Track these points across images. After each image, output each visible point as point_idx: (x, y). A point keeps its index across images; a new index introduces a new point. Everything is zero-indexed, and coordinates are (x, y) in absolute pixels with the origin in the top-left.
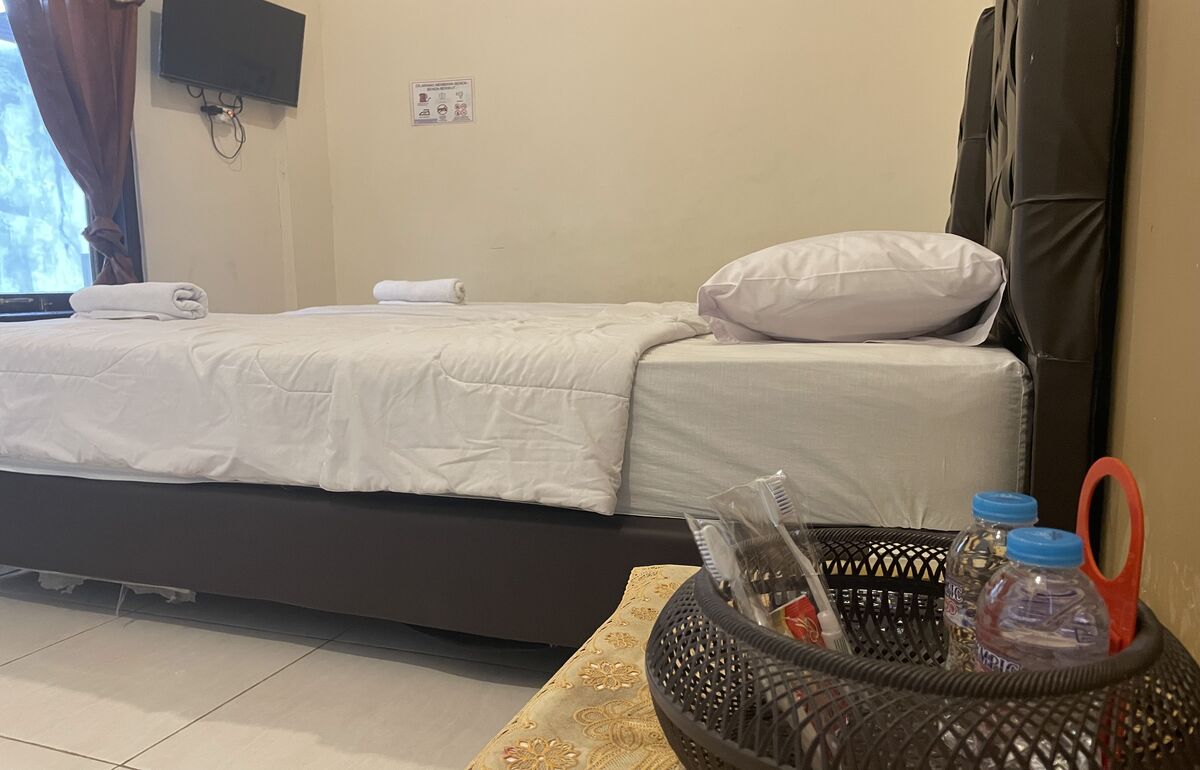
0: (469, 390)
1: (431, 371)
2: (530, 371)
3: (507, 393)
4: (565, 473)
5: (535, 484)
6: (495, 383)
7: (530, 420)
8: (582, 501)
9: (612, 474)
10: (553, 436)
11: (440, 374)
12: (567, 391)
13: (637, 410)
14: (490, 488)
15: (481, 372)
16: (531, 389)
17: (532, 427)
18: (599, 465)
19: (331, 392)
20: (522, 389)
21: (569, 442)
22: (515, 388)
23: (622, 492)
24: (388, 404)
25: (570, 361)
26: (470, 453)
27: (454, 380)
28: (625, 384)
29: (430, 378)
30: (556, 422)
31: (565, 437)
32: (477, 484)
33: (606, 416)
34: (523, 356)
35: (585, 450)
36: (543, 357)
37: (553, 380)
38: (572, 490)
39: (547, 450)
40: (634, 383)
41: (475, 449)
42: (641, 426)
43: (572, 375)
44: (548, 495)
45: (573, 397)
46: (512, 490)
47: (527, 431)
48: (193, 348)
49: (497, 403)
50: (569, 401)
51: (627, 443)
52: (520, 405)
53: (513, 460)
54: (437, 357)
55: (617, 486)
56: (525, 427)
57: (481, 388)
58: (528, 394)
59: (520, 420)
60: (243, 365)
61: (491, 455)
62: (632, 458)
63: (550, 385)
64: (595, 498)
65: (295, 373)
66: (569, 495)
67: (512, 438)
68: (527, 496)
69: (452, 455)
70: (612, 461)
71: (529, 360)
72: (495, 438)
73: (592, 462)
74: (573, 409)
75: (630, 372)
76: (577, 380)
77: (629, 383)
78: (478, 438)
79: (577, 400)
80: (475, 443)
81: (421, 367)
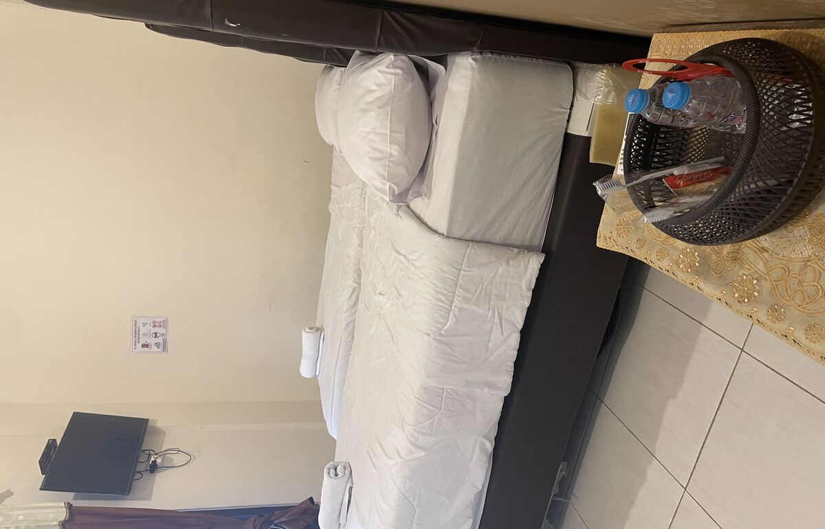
0: (455, 320)
1: (438, 338)
2: (445, 289)
3: (459, 301)
4: (516, 275)
5: (522, 290)
6: (451, 307)
7: (479, 290)
9: (519, 253)
10: (491, 280)
11: (440, 334)
12: (462, 272)
13: (477, 238)
14: (522, 312)
15: (442, 313)
16: (458, 289)
17: (484, 290)
18: (513, 259)
19: (443, 389)
20: (457, 293)
21: (496, 274)
22: (456, 297)
23: (530, 249)
24: (456, 359)
25: (441, 270)
26: (497, 320)
27: (446, 327)
28: (460, 243)
29: (443, 339)
30: (482, 279)
31: (493, 274)
32: (519, 318)
33: (481, 254)
34: (434, 292)
35: (503, 265)
36: (435, 282)
37: (453, 278)
38: (528, 273)
39: (500, 283)
40: (460, 239)
41: (494, 318)
42: (487, 238)
43: (452, 269)
44: (530, 286)
45: (467, 269)
46: (524, 300)
47: (486, 293)
48: (403, 458)
49: (465, 306)
50: (469, 271)
51: (498, 244)
52: (468, 295)
53: (505, 300)
54: (428, 335)
55: (526, 251)
56: (483, 294)
57: (454, 314)
58: (461, 291)
59: (478, 296)
60: (420, 433)
61: (500, 311)
62: (507, 242)
63: (456, 280)
64: (534, 263)
65: (425, 405)
66: (532, 275)
67: (490, 300)
68: (530, 294)
69: (497, 330)
70: (510, 252)
71: (438, 290)
72: (489, 308)
73: (511, 262)
74: (475, 269)
75: (452, 240)
76: (455, 266)
77: (460, 241)
78: (487, 316)
79: (469, 267)
80: (491, 318)
81: (435, 343)
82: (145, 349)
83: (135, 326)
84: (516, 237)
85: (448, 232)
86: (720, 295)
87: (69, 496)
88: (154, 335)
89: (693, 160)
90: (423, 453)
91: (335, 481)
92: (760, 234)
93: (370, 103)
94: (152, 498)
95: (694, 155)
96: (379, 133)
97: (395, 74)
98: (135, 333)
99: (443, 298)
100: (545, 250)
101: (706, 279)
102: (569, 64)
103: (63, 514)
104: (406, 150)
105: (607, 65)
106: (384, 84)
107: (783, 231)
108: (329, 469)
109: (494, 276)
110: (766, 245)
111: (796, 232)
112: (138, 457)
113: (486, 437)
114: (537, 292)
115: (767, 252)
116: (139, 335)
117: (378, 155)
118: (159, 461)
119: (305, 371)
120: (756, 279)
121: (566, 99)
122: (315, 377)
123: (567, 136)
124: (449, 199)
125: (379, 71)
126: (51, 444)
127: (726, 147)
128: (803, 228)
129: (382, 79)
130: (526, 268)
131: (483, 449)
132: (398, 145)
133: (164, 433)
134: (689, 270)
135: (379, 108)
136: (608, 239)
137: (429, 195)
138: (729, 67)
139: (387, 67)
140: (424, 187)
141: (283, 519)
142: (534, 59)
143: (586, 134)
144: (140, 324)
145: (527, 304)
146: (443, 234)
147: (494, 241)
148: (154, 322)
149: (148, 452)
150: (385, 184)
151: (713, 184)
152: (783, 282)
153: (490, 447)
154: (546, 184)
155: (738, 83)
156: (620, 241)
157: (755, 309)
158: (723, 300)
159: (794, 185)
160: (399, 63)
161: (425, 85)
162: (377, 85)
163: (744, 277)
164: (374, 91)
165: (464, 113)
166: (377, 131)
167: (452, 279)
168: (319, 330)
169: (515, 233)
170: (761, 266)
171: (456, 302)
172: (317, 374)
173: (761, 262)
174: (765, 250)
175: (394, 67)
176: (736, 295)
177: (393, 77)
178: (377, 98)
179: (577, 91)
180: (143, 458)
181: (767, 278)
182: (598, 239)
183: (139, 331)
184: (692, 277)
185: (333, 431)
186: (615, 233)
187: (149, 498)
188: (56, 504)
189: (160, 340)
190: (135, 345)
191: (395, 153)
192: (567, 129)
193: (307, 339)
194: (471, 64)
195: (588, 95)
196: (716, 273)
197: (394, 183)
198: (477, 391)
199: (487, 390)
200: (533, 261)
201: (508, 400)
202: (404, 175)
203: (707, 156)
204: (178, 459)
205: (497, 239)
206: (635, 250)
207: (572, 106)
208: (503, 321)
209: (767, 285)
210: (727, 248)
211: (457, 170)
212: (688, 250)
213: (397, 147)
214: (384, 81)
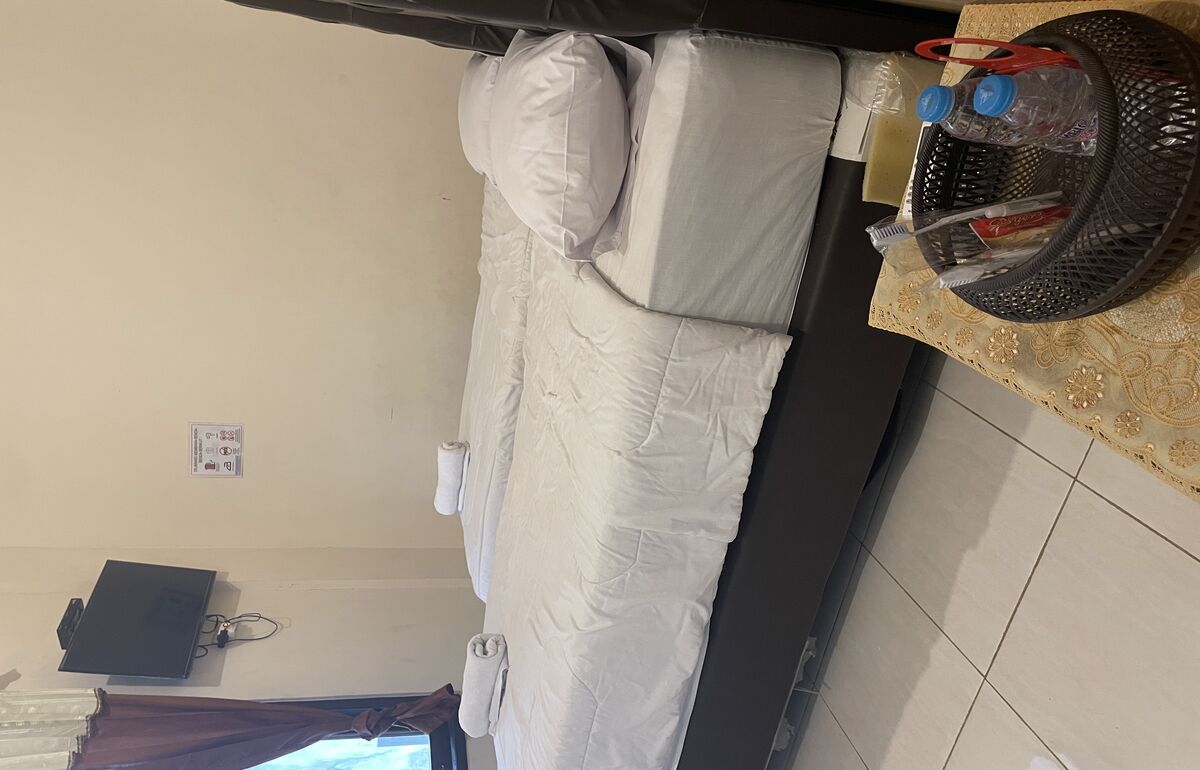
0: (657, 432)
1: (634, 458)
2: (646, 387)
3: (665, 405)
4: (749, 368)
5: (755, 386)
6: (653, 413)
7: (694, 390)
8: (779, 358)
9: (755, 335)
10: (712, 375)
11: (637, 452)
12: (670, 362)
13: (695, 312)
14: (756, 421)
15: (641, 422)
16: (663, 387)
17: (701, 389)
18: (746, 343)
19: (640, 532)
20: (663, 393)
21: (720, 364)
22: (660, 399)
23: (770, 329)
24: (662, 490)
25: (640, 359)
26: (719, 433)
27: (646, 442)
28: (668, 320)
29: (641, 459)
30: (700, 372)
31: (716, 365)
32: (752, 433)
33: (697, 336)
34: (629, 392)
35: (731, 353)
36: (633, 378)
37: (657, 370)
38: (767, 364)
39: (725, 379)
40: (668, 314)
41: (716, 430)
42: (709, 311)
43: (655, 357)
44: (770, 383)
45: (677, 358)
46: (760, 404)
47: (704, 392)
48: (579, 629)
49: (674, 412)
50: (681, 361)
51: (724, 322)
52: (677, 396)
53: (732, 403)
54: (619, 453)
55: (765, 332)
56: (700, 394)
57: (657, 423)
58: (669, 390)
59: (693, 397)
60: (604, 593)
61: (724, 419)
62: (738, 319)
63: (662, 373)
64: (776, 350)
65: (614, 554)
66: (772, 368)
67: (710, 403)
68: (768, 396)
69: (719, 448)
70: (741, 333)
71: (633, 387)
72: (709, 415)
73: (742, 349)
74: (689, 358)
75: (657, 315)
76: (663, 355)
77: (669, 317)
78: (707, 427)
79: (680, 354)
80: (711, 429)
81: (629, 465)
82: (210, 471)
83: (196, 438)
84: (752, 312)
85: (651, 302)
86: (1047, 398)
87: (101, 680)
88: (223, 451)
89: (1015, 196)
90: (609, 623)
91: (483, 662)
92: (1110, 306)
93: (540, 107)
94: (222, 682)
95: (1017, 189)
96: (551, 154)
97: (576, 65)
98: (196, 449)
99: (642, 401)
100: (794, 331)
101: (1027, 373)
102: (837, 52)
103: (92, 706)
104: (590, 180)
105: (893, 54)
106: (559, 79)
107: (1144, 303)
108: (475, 645)
109: (718, 368)
110: (1117, 322)
111: (1163, 304)
112: (201, 626)
113: (700, 601)
114: (779, 393)
115: (1118, 332)
116: (201, 450)
117: (550, 187)
118: (231, 631)
119: (442, 505)
120: (1102, 374)
121: (829, 104)
122: (457, 514)
123: (831, 162)
124: (653, 254)
125: (553, 60)
126: (75, 606)
127: (1065, 177)
128: (1174, 298)
129: (556, 71)
130: (764, 357)
131: (695, 618)
132: (579, 172)
133: (240, 591)
134: (1003, 361)
135: (551, 115)
136: (886, 315)
137: (623, 248)
138: (1075, 53)
139: (564, 54)
140: (617, 236)
141: (409, 715)
142: (785, 44)
143: (857, 158)
144: (202, 435)
145: (764, 409)
146: (643, 307)
147: (719, 317)
148: (223, 432)
149: (215, 618)
150: (558, 231)
151: (1044, 231)
152: (1140, 377)
153: (705, 615)
154: (797, 234)
155: (1086, 76)
156: (903, 316)
157: (1098, 417)
158: (1051, 406)
159: (1164, 232)
160: (582, 48)
161: (620, 81)
162: (549, 81)
163: (1084, 370)
164: (543, 90)
165: (678, 124)
166: (548, 150)
167: (657, 373)
168: (464, 446)
169: (749, 305)
170: (1109, 355)
171: (661, 406)
172: (460, 509)
173: (1109, 348)
174: (1116, 331)
175: (575, 53)
176: (1071, 397)
177: (573, 68)
178: (549, 100)
179: (847, 93)
180: (208, 626)
181: (1118, 372)
182: (870, 315)
183: (201, 444)
184: (1007, 370)
185: (481, 591)
186: (896, 305)
187: (216, 683)
188: (82, 691)
189: (231, 458)
190: (196, 465)
191: (574, 184)
192: (830, 150)
193: (445, 460)
194: (690, 50)
195: (863, 100)
196: (1041, 364)
197: (571, 229)
198: (690, 534)
199: (703, 532)
200: (775, 347)
201: (732, 548)
202: (588, 218)
203: (1036, 190)
204: (259, 629)
205: (724, 312)
206: (923, 329)
207: (839, 115)
208: (729, 434)
209: (1117, 383)
210: (1060, 328)
211: (666, 210)
212: (1003, 331)
213: (578, 176)
214: (560, 75)
